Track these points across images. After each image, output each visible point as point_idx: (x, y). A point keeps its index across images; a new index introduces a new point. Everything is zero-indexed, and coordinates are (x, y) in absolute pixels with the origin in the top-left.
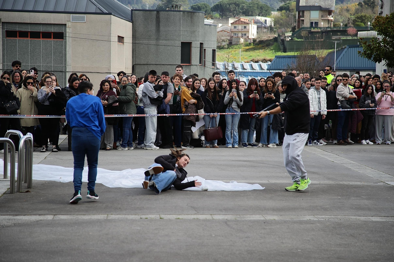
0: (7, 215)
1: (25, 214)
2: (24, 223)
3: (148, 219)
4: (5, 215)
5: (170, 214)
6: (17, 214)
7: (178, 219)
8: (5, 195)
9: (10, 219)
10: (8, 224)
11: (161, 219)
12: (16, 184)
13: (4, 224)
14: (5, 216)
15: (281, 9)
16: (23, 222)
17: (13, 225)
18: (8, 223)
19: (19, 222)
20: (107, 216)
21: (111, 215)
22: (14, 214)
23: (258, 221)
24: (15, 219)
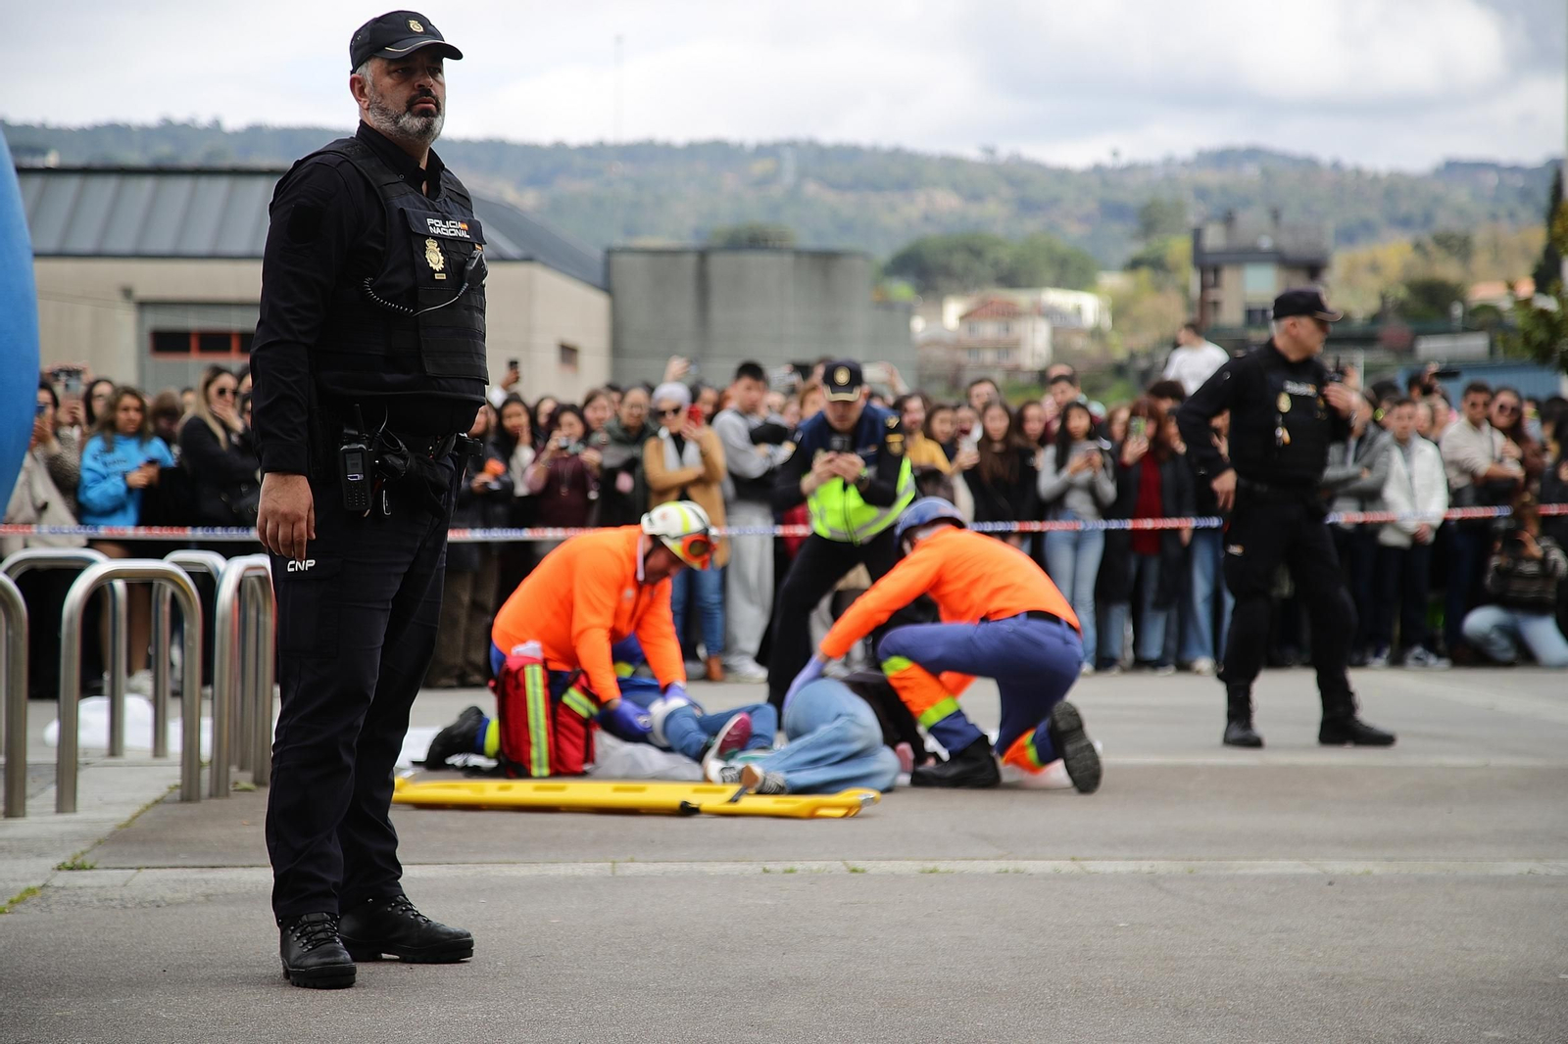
0: (171, 867)
1: (251, 863)
2: (247, 893)
3: (799, 872)
4: (165, 868)
5: (890, 859)
6: (214, 864)
7: (931, 872)
8: (160, 808)
9: (185, 881)
10: (177, 895)
11: (854, 875)
12: (205, 774)
13: (162, 898)
14: (163, 870)
15: (1134, 265)
16: (244, 890)
17: (202, 899)
18: (177, 891)
19: (229, 890)
20: (613, 868)
21: (627, 862)
22: (204, 864)
23: (1299, 880)
24: (207, 882)
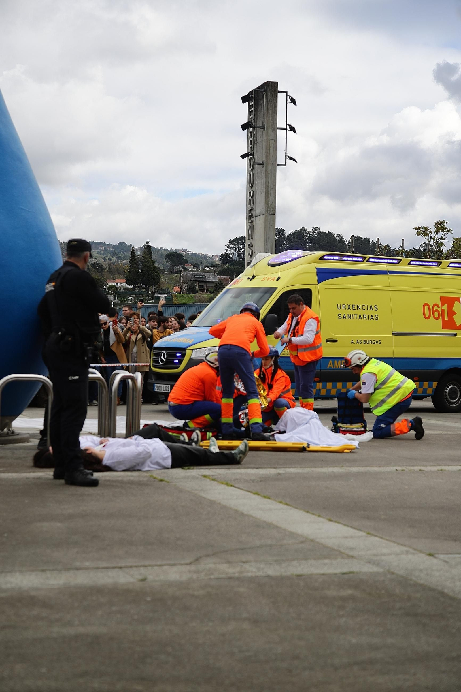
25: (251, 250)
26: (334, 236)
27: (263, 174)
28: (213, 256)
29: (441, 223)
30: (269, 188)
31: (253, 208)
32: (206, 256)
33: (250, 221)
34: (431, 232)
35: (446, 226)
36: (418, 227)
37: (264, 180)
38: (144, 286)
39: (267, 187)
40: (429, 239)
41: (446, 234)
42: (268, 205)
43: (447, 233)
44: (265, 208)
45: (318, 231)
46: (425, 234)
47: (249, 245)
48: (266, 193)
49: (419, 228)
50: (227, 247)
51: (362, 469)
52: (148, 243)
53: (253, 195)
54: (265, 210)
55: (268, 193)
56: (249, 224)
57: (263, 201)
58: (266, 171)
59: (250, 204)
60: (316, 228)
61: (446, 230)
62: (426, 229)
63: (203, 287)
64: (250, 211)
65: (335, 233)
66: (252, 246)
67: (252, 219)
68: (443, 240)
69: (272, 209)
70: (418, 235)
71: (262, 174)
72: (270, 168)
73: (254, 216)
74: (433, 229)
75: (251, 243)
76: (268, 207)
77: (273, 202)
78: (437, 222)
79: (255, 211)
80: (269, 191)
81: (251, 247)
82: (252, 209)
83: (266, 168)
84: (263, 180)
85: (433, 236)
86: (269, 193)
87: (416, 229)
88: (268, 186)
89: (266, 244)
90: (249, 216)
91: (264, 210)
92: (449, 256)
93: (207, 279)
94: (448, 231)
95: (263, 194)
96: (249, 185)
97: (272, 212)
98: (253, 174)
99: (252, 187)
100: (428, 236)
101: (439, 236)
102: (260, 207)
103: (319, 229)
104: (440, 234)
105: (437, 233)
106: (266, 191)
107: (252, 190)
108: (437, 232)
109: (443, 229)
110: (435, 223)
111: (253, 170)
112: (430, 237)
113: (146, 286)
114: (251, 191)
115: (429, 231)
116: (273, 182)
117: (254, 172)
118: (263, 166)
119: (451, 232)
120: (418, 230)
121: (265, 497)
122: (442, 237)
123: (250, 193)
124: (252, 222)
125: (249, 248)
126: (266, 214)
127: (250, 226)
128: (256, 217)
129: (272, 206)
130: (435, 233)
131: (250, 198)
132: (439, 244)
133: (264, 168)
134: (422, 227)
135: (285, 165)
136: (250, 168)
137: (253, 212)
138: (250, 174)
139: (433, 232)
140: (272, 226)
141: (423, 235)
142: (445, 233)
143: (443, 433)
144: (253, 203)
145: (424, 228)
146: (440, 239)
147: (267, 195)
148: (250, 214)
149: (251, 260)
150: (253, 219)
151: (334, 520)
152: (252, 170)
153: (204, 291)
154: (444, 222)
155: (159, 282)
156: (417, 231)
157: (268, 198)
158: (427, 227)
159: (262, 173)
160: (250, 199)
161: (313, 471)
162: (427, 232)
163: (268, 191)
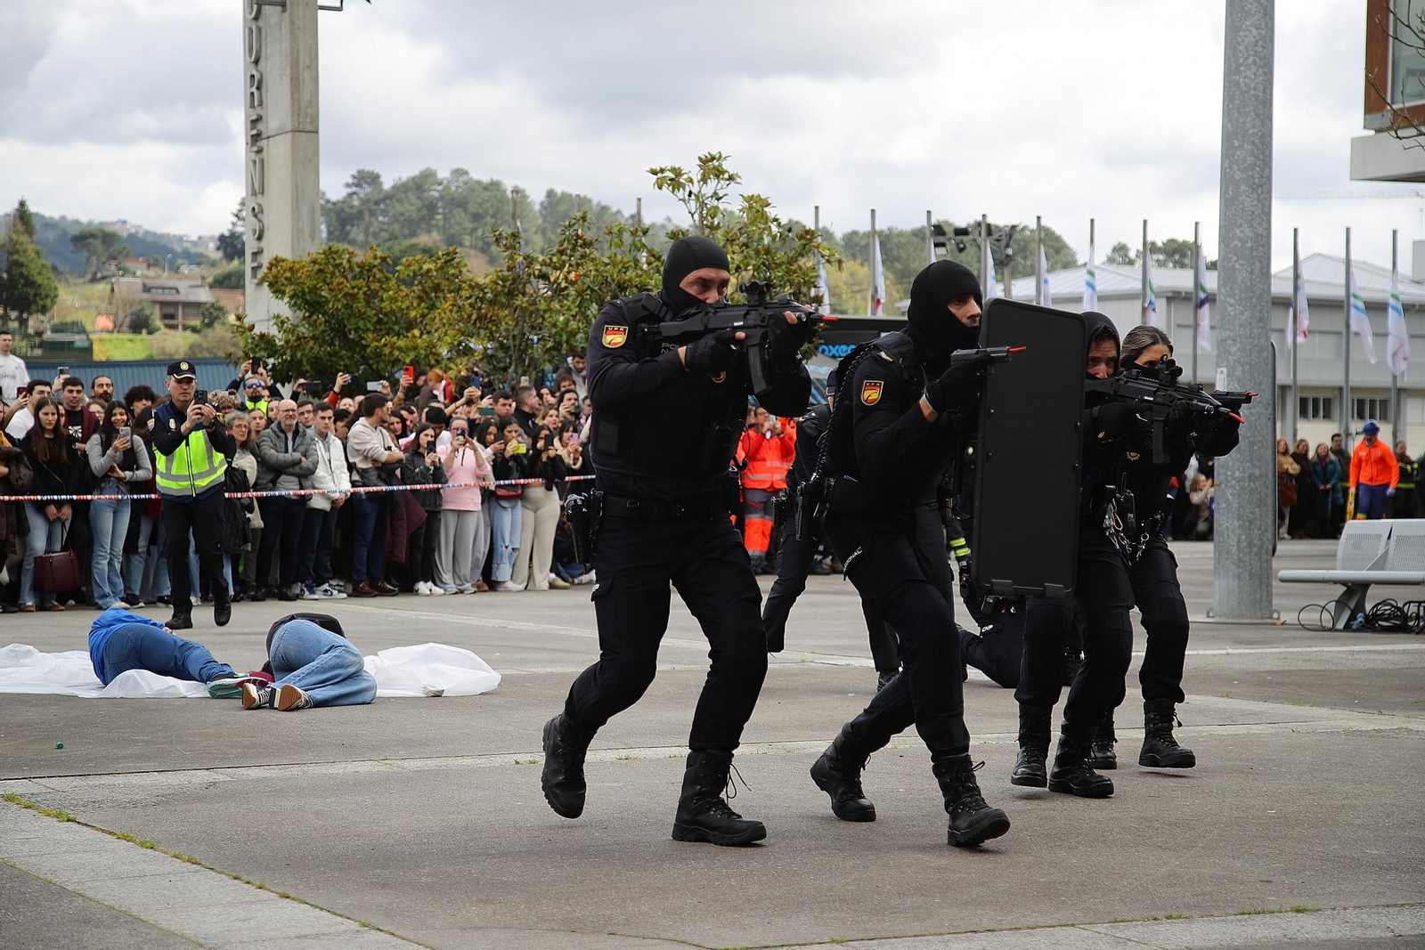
25: (260, 221)
26: (505, 191)
27: (283, 31)
28: (200, 238)
29: (713, 158)
30: (301, 66)
31: (261, 117)
32: (180, 239)
33: (255, 149)
34: (691, 181)
35: (726, 165)
36: (658, 169)
37: (286, 45)
38: (14, 314)
39: (295, 64)
40: (687, 197)
41: (725, 186)
42: (299, 108)
43: (728, 182)
44: (293, 115)
45: (465, 178)
46: (675, 184)
47: (254, 209)
48: (292, 79)
49: (662, 171)
50: (237, 216)
51: (432, 764)
52: (22, 204)
53: (260, 82)
54: (292, 121)
55: (298, 78)
56: (253, 156)
57: (287, 98)
58: (292, 22)
59: (252, 106)
60: (459, 172)
61: (726, 176)
62: (677, 172)
63: (172, 317)
64: (254, 123)
65: (508, 185)
66: (262, 212)
67: (259, 144)
68: (718, 199)
69: (309, 120)
70: (660, 188)
71: (281, 30)
72: (301, 15)
73: (264, 136)
74: (696, 174)
75: (260, 205)
76: (299, 114)
77: (310, 102)
78: (704, 157)
79: (267, 123)
80: (301, 73)
81: (259, 216)
82: (259, 119)
83: (291, 16)
84: (284, 46)
85: (695, 190)
86: (301, 78)
87: (654, 172)
88: (297, 62)
89: (298, 207)
90: (253, 136)
91: (289, 120)
92: (734, 240)
93: (182, 297)
94: (731, 178)
95: (286, 82)
96: (251, 57)
97: (309, 128)
98: (259, 30)
99: (256, 62)
100: (684, 189)
101: (708, 189)
102: (278, 114)
103: (466, 173)
104: (712, 184)
105: (705, 182)
106: (292, 74)
107: (257, 70)
108: (704, 180)
109: (719, 173)
110: (700, 159)
111: (260, 20)
112: (687, 193)
113: (21, 313)
114: (254, 72)
115: (685, 176)
116: (310, 50)
117: (261, 23)
118: (284, 11)
119: (739, 180)
120: (659, 175)
121: (142, 845)
122: (715, 193)
123: (253, 76)
124: (260, 151)
125: (255, 216)
126: (293, 131)
127: (255, 162)
128: (268, 138)
129: (309, 111)
130: (699, 182)
131: (254, 89)
132: (709, 210)
133: (287, 15)
134: (669, 168)
135: (340, 9)
136: (251, 14)
137: (261, 126)
138: (251, 30)
139: (695, 181)
140: (310, 161)
141: (671, 188)
142: (722, 182)
143: (678, 667)
144: (261, 104)
145: (673, 170)
146: (712, 197)
147: (295, 82)
148: (254, 132)
149: (259, 248)
150: (263, 143)
151: (293, 895)
152: (256, 18)
153: (174, 327)
154: (720, 156)
155: (53, 303)
156: (656, 177)
157: (299, 91)
158: (679, 168)
159: (280, 26)
160: (252, 94)
161: (304, 772)
162: (681, 180)
163: (298, 73)
